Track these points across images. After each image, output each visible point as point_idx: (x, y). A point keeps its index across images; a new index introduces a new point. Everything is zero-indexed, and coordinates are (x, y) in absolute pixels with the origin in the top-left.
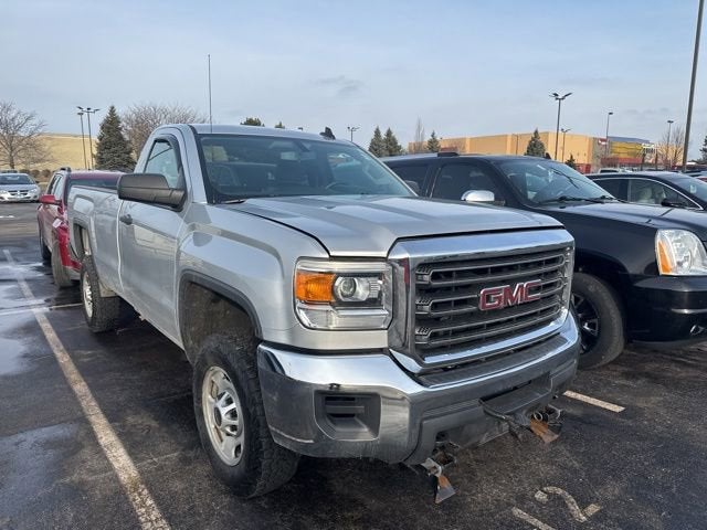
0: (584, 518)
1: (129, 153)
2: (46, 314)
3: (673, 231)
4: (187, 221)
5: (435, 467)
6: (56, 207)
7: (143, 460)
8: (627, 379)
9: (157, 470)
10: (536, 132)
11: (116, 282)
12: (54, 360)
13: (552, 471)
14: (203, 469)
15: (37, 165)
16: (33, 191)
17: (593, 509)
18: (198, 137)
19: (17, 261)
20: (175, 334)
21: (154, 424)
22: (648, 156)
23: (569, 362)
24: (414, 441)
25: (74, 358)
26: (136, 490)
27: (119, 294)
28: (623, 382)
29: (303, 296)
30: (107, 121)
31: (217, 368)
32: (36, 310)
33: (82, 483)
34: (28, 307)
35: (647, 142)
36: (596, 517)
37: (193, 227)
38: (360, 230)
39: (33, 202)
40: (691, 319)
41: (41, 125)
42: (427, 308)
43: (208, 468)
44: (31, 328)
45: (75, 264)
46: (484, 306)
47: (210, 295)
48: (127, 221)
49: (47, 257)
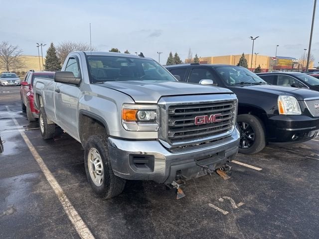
0: (237, 207)
1: (59, 64)
2: (24, 132)
3: (285, 96)
4: (81, 91)
5: (177, 185)
6: (28, 87)
7: (64, 186)
8: (266, 158)
9: (70, 189)
10: (243, 54)
11: (54, 117)
12: (28, 150)
13: (227, 191)
14: (88, 189)
15: (19, 69)
16: (18, 81)
17: (241, 204)
18: (87, 57)
19: (11, 110)
20: (77, 137)
21: (69, 173)
22: (295, 65)
23: (234, 147)
24: (168, 174)
25: (37, 149)
26: (61, 196)
27: (55, 123)
28: (264, 159)
29: (125, 118)
30: (49, 50)
31: (94, 148)
32: (20, 131)
33: (40, 193)
34: (17, 129)
35: (295, 59)
36: (241, 207)
37: (84, 93)
38: (148, 93)
39: (17, 85)
40: (292, 133)
41: (20, 52)
42: (173, 123)
43: (90, 189)
44: (19, 137)
45: (36, 111)
46: (196, 123)
47: (91, 120)
48: (58, 91)
49: (24, 109)
